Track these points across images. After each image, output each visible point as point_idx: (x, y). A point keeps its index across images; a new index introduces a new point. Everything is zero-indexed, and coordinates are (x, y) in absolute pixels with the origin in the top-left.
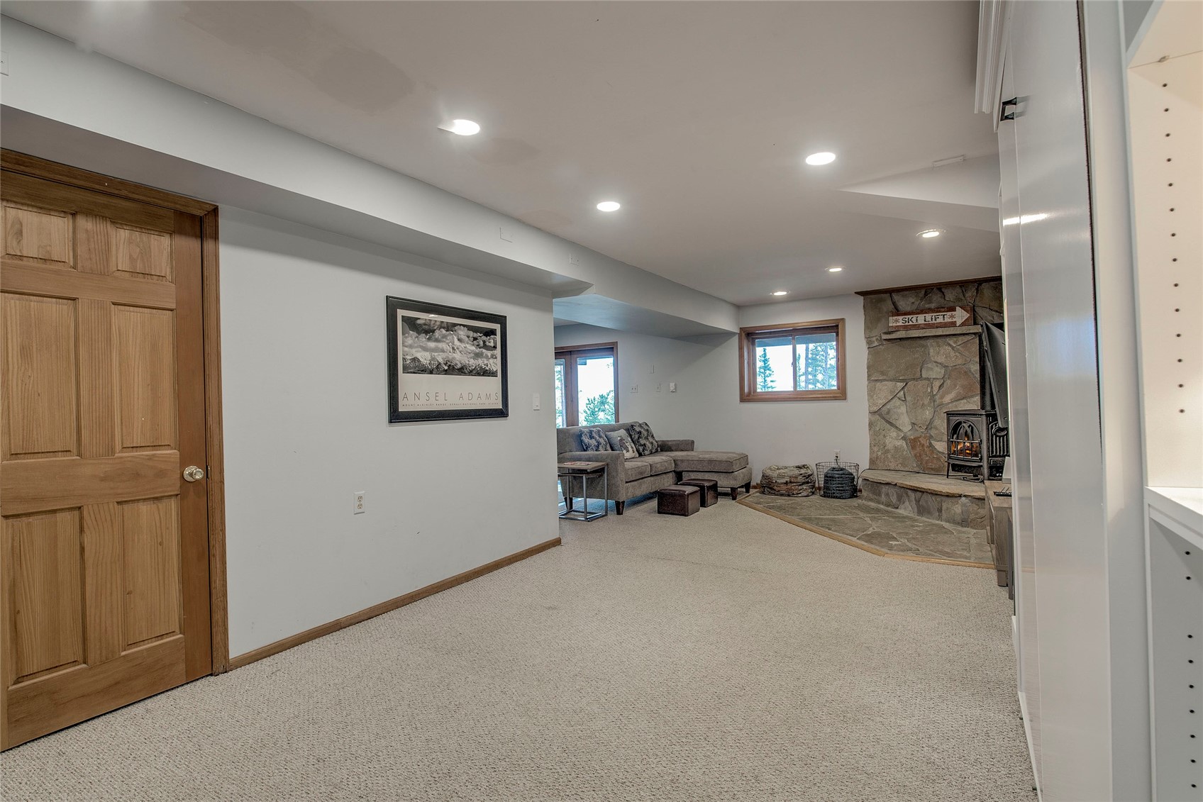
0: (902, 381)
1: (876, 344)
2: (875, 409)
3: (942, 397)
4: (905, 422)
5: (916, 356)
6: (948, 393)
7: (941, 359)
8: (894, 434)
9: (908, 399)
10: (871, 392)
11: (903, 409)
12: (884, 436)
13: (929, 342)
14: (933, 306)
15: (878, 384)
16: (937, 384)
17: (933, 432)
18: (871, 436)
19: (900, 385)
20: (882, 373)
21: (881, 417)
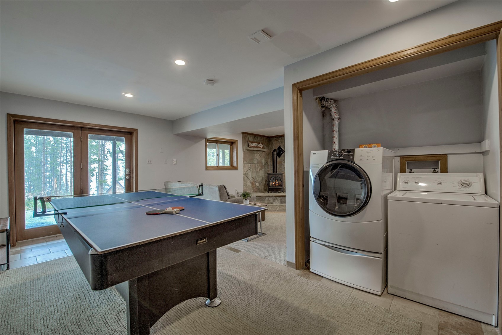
0: (250, 164)
1: (245, 151)
2: (245, 173)
3: (257, 169)
4: (250, 177)
5: (252, 156)
6: (258, 168)
7: (257, 158)
8: (248, 181)
9: (251, 170)
10: (244, 167)
11: (250, 173)
12: (247, 182)
13: (255, 152)
14: (256, 141)
15: (245, 164)
16: (256, 165)
17: (256, 180)
18: (244, 182)
19: (250, 165)
20: (246, 161)
21: (246, 175)
